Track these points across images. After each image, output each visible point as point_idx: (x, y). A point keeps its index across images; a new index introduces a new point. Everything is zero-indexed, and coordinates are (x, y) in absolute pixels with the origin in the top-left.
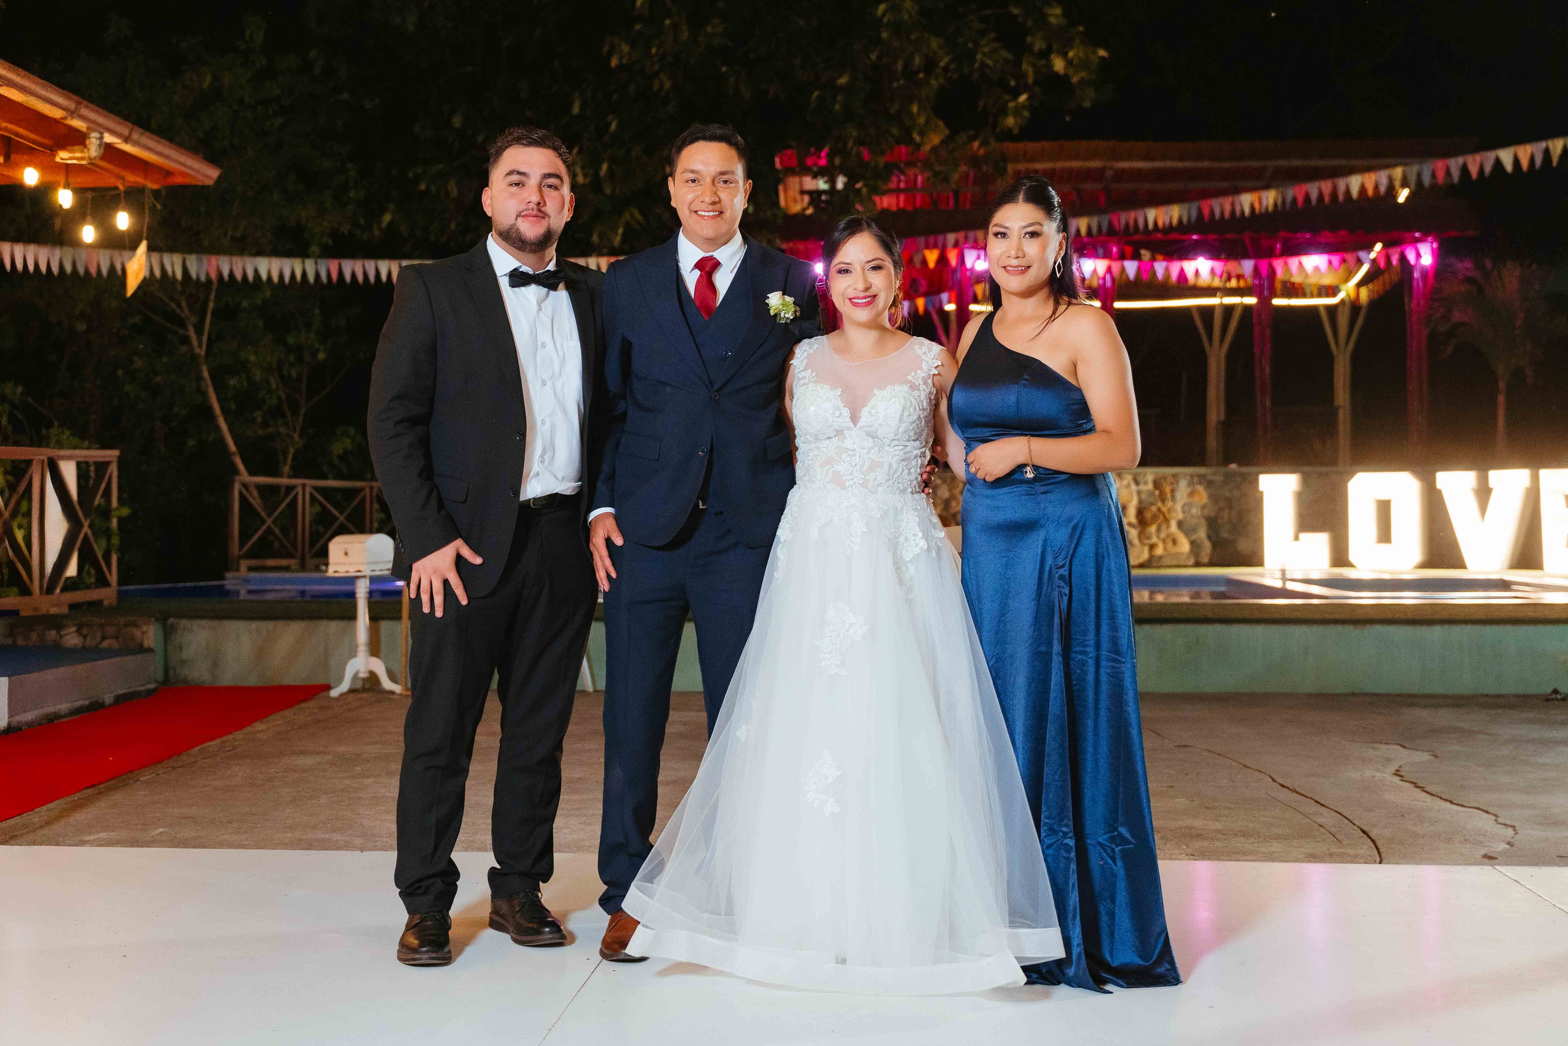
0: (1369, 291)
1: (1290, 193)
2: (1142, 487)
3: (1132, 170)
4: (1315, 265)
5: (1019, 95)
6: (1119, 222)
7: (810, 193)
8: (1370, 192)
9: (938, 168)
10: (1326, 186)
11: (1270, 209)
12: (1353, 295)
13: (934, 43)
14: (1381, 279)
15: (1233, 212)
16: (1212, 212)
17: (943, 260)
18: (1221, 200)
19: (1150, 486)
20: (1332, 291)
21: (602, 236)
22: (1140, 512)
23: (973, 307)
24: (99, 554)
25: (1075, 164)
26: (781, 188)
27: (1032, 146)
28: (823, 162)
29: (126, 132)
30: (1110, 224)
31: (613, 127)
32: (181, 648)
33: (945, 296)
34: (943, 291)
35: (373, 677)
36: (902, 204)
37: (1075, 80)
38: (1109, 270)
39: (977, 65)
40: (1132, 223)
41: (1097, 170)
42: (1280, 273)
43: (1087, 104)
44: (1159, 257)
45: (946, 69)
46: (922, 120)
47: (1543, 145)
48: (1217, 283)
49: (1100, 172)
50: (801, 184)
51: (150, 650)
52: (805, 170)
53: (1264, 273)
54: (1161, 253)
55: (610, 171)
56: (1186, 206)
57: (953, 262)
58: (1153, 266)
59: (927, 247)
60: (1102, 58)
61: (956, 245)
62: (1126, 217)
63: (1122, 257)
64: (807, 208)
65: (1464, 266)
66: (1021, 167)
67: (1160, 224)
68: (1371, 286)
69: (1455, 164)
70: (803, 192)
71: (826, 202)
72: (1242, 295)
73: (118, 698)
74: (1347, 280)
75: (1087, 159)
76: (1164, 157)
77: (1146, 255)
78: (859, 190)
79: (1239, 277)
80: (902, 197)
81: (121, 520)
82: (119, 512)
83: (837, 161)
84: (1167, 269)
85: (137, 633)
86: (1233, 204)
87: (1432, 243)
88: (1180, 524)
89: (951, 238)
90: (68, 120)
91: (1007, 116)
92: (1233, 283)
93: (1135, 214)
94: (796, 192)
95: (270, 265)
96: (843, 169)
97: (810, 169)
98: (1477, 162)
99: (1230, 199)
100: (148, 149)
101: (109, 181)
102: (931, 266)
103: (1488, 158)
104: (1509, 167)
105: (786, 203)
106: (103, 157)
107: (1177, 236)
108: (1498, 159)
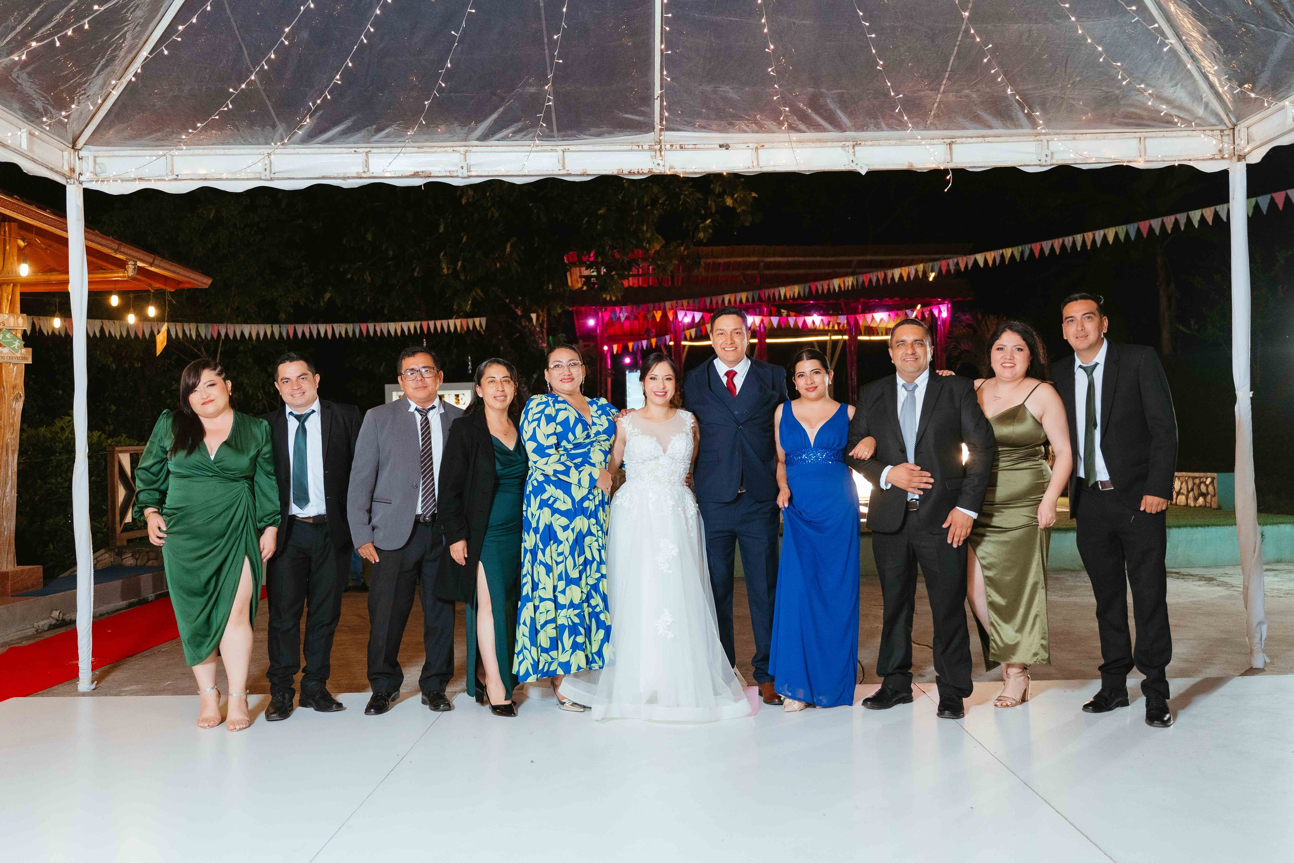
1: (861, 278)
3: (775, 262)
4: (881, 317)
5: (706, 220)
6: (764, 295)
7: (585, 277)
8: (905, 279)
9: (659, 263)
10: (881, 275)
11: (850, 288)
15: (829, 289)
16: (817, 290)
17: (665, 315)
18: (822, 282)
21: (459, 305)
23: (683, 343)
25: (741, 259)
26: (568, 274)
27: (716, 249)
28: (592, 259)
29: (151, 260)
30: (759, 296)
31: (465, 239)
33: (668, 337)
34: (667, 334)
36: (641, 284)
37: (739, 210)
38: (762, 321)
40: (771, 296)
41: (754, 262)
42: (861, 323)
43: (748, 224)
44: (792, 314)
46: (649, 235)
47: (1001, 251)
48: (826, 328)
49: (758, 262)
50: (580, 273)
52: (581, 263)
53: (852, 323)
54: (793, 312)
55: (463, 266)
56: (803, 285)
57: (671, 319)
58: (787, 320)
59: (654, 309)
60: (755, 197)
61: (672, 308)
62: (768, 292)
63: (770, 314)
64: (582, 287)
65: (966, 317)
66: (710, 261)
67: (788, 297)
69: (952, 262)
70: (581, 277)
71: (594, 284)
72: (843, 335)
75: (748, 256)
76: (792, 256)
77: (784, 312)
78: (613, 276)
79: (839, 324)
80: (641, 279)
84: (796, 322)
86: (829, 285)
87: (947, 305)
89: (668, 304)
90: (114, 255)
91: (699, 232)
92: (836, 328)
93: (772, 291)
94: (577, 277)
95: (251, 329)
96: (602, 264)
97: (585, 263)
98: (964, 262)
99: (827, 282)
100: (166, 269)
101: (143, 287)
102: (658, 320)
103: (971, 259)
104: (982, 265)
105: (572, 283)
106: (138, 274)
107: (799, 302)
108: (976, 260)
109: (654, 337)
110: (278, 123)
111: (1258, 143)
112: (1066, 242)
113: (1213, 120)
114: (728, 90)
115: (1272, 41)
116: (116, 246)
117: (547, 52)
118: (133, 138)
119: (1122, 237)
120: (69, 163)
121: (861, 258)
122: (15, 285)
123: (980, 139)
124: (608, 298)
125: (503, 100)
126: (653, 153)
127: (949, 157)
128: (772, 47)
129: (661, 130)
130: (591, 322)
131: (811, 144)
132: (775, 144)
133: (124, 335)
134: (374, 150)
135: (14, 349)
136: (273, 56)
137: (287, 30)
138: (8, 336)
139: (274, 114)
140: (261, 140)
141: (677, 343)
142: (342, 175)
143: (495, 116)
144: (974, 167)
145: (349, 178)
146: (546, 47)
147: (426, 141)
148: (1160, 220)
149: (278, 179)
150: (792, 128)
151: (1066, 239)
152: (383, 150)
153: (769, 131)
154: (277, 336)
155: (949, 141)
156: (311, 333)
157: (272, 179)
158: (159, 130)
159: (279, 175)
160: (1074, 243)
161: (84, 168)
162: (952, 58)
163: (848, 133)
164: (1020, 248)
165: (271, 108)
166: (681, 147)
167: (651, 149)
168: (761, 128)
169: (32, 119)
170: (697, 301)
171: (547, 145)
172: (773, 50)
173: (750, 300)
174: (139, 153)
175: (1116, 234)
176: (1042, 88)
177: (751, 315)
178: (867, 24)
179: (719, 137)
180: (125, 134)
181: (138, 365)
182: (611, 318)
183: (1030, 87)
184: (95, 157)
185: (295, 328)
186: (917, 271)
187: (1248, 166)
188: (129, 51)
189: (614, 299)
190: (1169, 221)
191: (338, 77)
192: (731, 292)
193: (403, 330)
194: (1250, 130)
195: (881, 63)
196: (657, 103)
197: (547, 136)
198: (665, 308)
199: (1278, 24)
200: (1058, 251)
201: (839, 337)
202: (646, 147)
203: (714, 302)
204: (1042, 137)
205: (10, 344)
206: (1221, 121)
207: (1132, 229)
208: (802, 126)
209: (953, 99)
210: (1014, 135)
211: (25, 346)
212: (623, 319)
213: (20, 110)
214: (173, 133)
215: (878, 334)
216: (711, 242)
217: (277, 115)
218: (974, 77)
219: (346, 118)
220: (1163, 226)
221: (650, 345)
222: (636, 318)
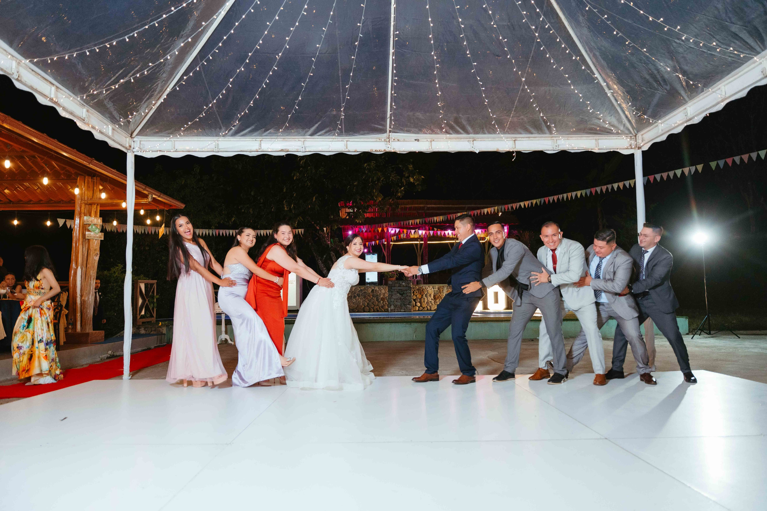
2: (435, 289)
3: (431, 207)
5: (402, 188)
7: (347, 213)
8: (490, 213)
9: (381, 206)
10: (479, 211)
13: (379, 174)
16: (451, 218)
17: (383, 230)
18: (453, 215)
22: (434, 296)
23: (391, 243)
24: (151, 309)
25: (417, 206)
26: (340, 211)
27: (405, 201)
28: (351, 205)
29: (159, 195)
30: (425, 221)
31: (295, 195)
33: (384, 240)
35: (226, 340)
36: (372, 216)
37: (416, 184)
38: (426, 233)
39: (390, 180)
40: (431, 221)
43: (419, 190)
45: (383, 181)
46: (376, 194)
47: (531, 201)
48: (454, 237)
49: (424, 207)
50: (346, 211)
51: (164, 334)
52: (346, 207)
54: (439, 229)
55: (294, 206)
56: (444, 216)
57: (385, 231)
58: (437, 232)
59: (378, 227)
60: (423, 178)
61: (386, 227)
62: (428, 219)
63: (429, 230)
64: (346, 217)
65: (516, 232)
66: (402, 206)
67: (438, 221)
69: (509, 207)
70: (346, 213)
71: (352, 215)
73: (155, 347)
75: (420, 204)
76: (439, 204)
77: (436, 229)
78: (360, 212)
80: (372, 214)
81: (157, 299)
82: (157, 297)
83: (354, 205)
84: (441, 233)
85: (161, 330)
89: (384, 225)
90: (143, 191)
91: (398, 193)
93: (431, 218)
94: (344, 213)
96: (356, 207)
97: (348, 206)
98: (516, 205)
100: (164, 199)
101: (154, 208)
102: (380, 232)
103: (518, 205)
104: (523, 207)
105: (342, 215)
106: (152, 201)
107: (442, 224)
108: (520, 205)
109: (378, 240)
110: (222, 126)
111: (647, 141)
112: (560, 197)
113: (627, 132)
114: (419, 115)
115: (653, 95)
116: (144, 187)
117: (341, 96)
118: (157, 133)
119: (584, 195)
120: (129, 143)
121: (469, 206)
122: (97, 205)
123: (527, 139)
124: (358, 221)
125: (321, 117)
126: (386, 143)
127: (514, 146)
128: (440, 93)
129: (390, 132)
131: (454, 140)
132: (439, 140)
133: (143, 232)
134: (264, 140)
135: (96, 233)
136: (224, 92)
137: (231, 80)
138: (94, 227)
139: (220, 122)
140: (214, 135)
141: (388, 243)
142: (249, 150)
143: (317, 125)
144: (525, 151)
145: (252, 151)
146: (341, 94)
147: (287, 136)
148: (600, 187)
149: (221, 151)
150: (447, 132)
151: (560, 196)
152: (268, 140)
153: (436, 133)
154: (211, 235)
155: (514, 139)
156: (226, 233)
157: (218, 152)
158: (170, 129)
159: (222, 150)
160: (563, 197)
161: (135, 146)
162: (516, 102)
163: (471, 135)
164: (540, 200)
165: (219, 120)
166: (398, 140)
167: (385, 141)
168: (433, 132)
169: (114, 122)
170: (397, 223)
171: (340, 138)
172: (440, 95)
173: (421, 223)
174: (160, 139)
175: (581, 193)
176: (554, 116)
177: (421, 230)
178: (481, 83)
179: (414, 136)
180: (154, 131)
181: (147, 248)
183: (549, 115)
184: (140, 141)
185: (219, 231)
186: (494, 210)
187: (643, 152)
188: (159, 93)
189: (360, 222)
190: (604, 188)
191: (252, 102)
192: (412, 219)
193: (267, 234)
194: (643, 136)
195: (487, 101)
196: (388, 120)
197: (340, 134)
198: (383, 227)
199: (655, 87)
200: (556, 201)
202: (383, 140)
203: (405, 224)
204: (554, 138)
205: (94, 231)
206: (631, 133)
207: (588, 191)
208: (451, 132)
209: (516, 120)
210: (542, 137)
211: (101, 232)
212: (364, 231)
213: (110, 118)
214: (176, 130)
216: (404, 197)
217: (222, 123)
218: (525, 110)
219: (252, 125)
220: (601, 190)
221: (376, 243)
222: (370, 231)
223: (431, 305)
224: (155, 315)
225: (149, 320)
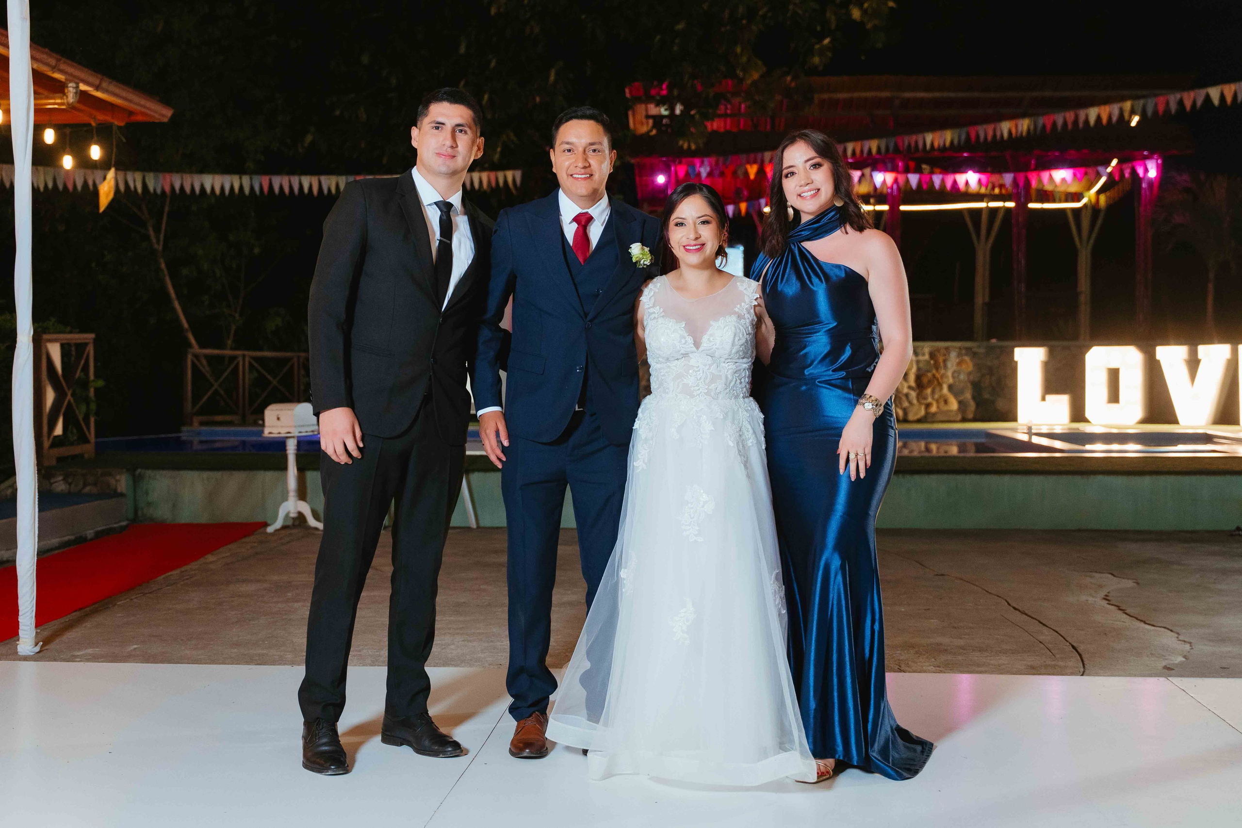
0: (1107, 197)
1: (1041, 121)
2: (921, 358)
3: (916, 99)
4: (1063, 176)
5: (823, 38)
6: (903, 144)
7: (654, 118)
8: (1105, 120)
9: (757, 98)
10: (1070, 116)
11: (1024, 134)
12: (1093, 200)
14: (1116, 188)
15: (995, 135)
16: (978, 136)
17: (761, 172)
18: (985, 126)
19: (927, 357)
20: (1077, 197)
22: (918, 378)
24: (81, 418)
25: (868, 94)
26: (630, 113)
27: (834, 80)
28: (664, 92)
29: (97, 82)
30: (896, 145)
31: (493, 64)
32: (147, 493)
34: (762, 197)
35: (301, 517)
36: (728, 127)
37: (869, 26)
38: (896, 181)
39: (789, 15)
40: (913, 144)
41: (887, 99)
42: (1034, 184)
43: (879, 45)
44: (937, 170)
45: (764, 17)
46: (744, 59)
48: (983, 190)
49: (890, 100)
50: (647, 110)
51: (122, 495)
52: (649, 99)
53: (1021, 183)
54: (938, 167)
56: (957, 131)
58: (931, 178)
59: (748, 162)
60: (892, 8)
62: (908, 140)
63: (907, 171)
64: (651, 131)
65: (1183, 179)
66: (825, 96)
67: (936, 145)
68: (1108, 194)
69: (1173, 99)
70: (648, 117)
71: (666, 125)
72: (1004, 202)
73: (98, 533)
74: (1089, 188)
75: (879, 90)
77: (926, 169)
78: (693, 116)
79: (1001, 186)
80: (729, 121)
81: (97, 390)
82: (96, 384)
83: (676, 93)
84: (943, 181)
85: (112, 481)
86: (995, 130)
87: (1157, 160)
88: (950, 387)
89: (767, 156)
90: (52, 75)
91: (814, 56)
92: (997, 191)
93: (914, 138)
94: (643, 119)
95: (213, 179)
96: (680, 99)
97: (654, 98)
98: (1192, 97)
99: (992, 126)
100: (113, 94)
101: (83, 120)
102: (752, 177)
103: (1201, 95)
104: (1216, 102)
105: (634, 124)
106: (79, 102)
107: (950, 155)
108: (1208, 95)
109: (747, 200)
121: (1035, 94)
124: (686, 146)
130: (661, 179)
133: (50, 185)
154: (247, 190)
156: (291, 187)
177: (880, 171)
182: (687, 174)
185: (270, 180)
186: (1122, 110)
189: (693, 147)
192: (855, 140)
198: (763, 161)
201: (999, 204)
212: (704, 175)
215: (1054, 201)
221: (738, 211)
222: (722, 174)
223: (906, 404)
224: (92, 437)
225: (76, 450)
